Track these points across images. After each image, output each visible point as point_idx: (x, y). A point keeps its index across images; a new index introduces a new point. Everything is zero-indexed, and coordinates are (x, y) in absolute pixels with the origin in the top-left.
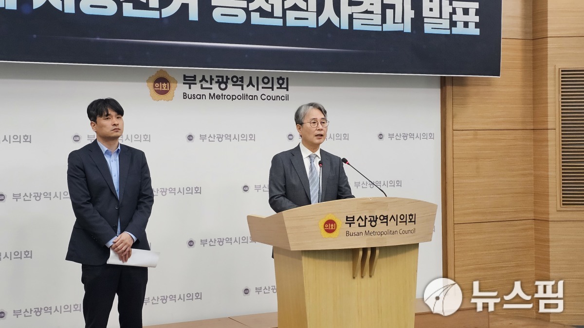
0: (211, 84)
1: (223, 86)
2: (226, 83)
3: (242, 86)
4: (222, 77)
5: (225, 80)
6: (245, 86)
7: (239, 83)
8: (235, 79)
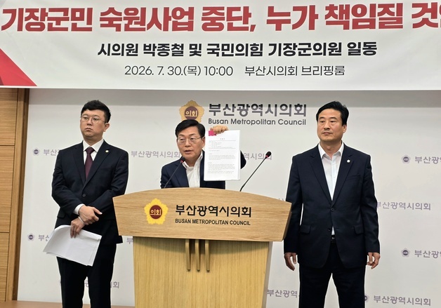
0: (233, 111)
1: (244, 113)
2: (246, 111)
3: (261, 112)
4: (243, 105)
5: (245, 108)
6: (264, 113)
7: (258, 110)
8: (255, 107)
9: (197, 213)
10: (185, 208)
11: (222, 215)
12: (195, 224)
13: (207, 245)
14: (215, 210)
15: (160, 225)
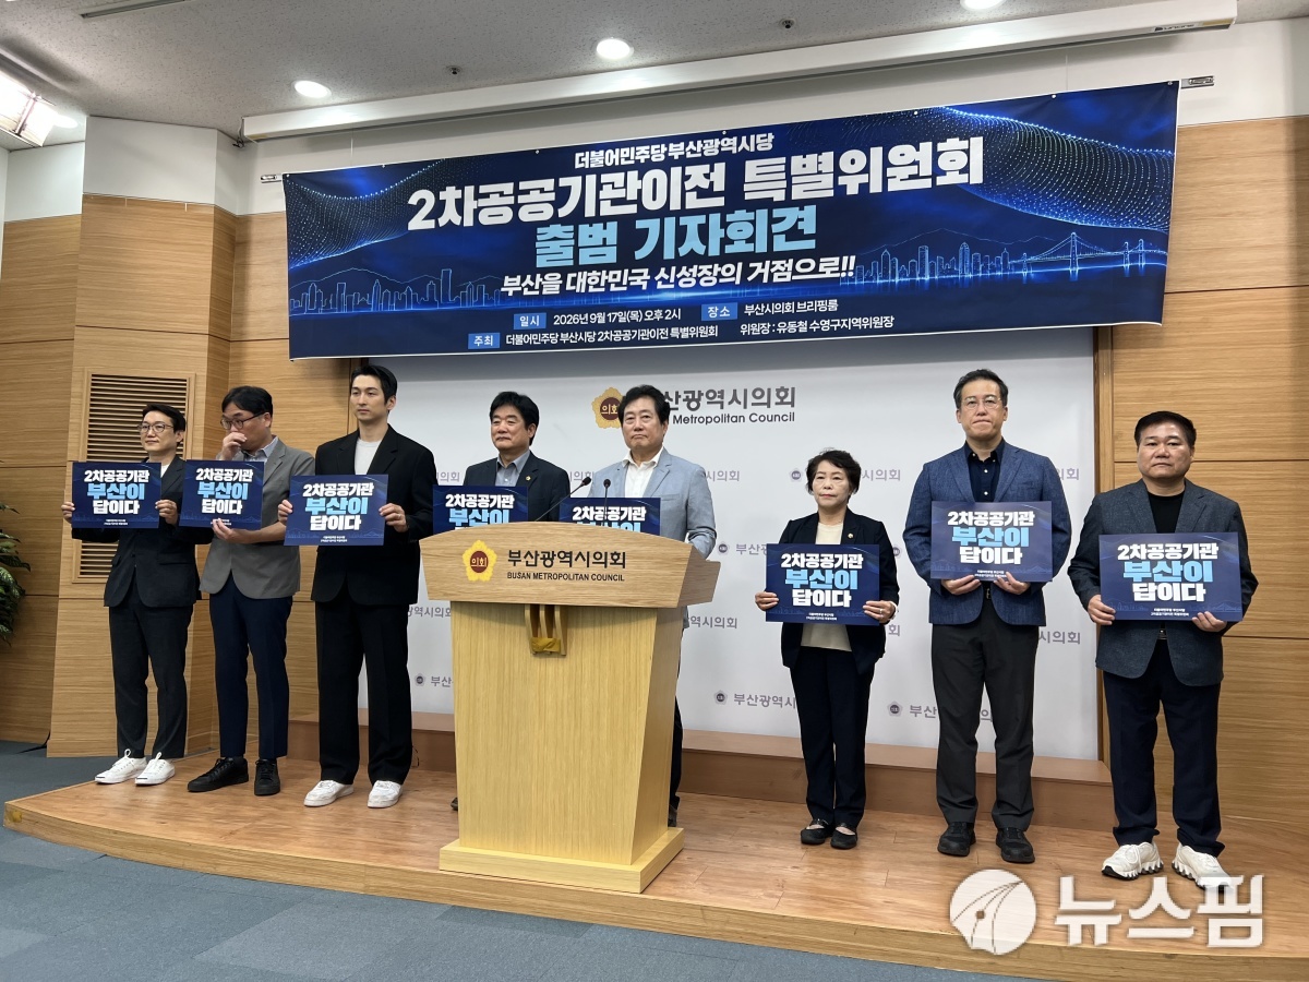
3: (722, 404)
6: (726, 404)
9: (540, 562)
10: (522, 555)
11: (579, 566)
12: (538, 581)
13: (557, 614)
14: (567, 557)
15: (485, 583)
